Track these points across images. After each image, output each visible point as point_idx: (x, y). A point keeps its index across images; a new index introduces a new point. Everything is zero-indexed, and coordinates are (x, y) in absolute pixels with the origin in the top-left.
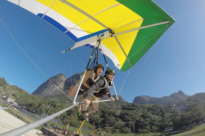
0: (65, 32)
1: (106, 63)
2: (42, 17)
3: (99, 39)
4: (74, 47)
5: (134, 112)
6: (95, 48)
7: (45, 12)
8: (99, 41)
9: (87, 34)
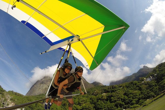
0: (42, 37)
1: (76, 63)
2: (25, 24)
3: (69, 43)
4: (49, 50)
5: (117, 93)
6: (66, 50)
7: (27, 20)
8: (70, 45)
9: (59, 39)
